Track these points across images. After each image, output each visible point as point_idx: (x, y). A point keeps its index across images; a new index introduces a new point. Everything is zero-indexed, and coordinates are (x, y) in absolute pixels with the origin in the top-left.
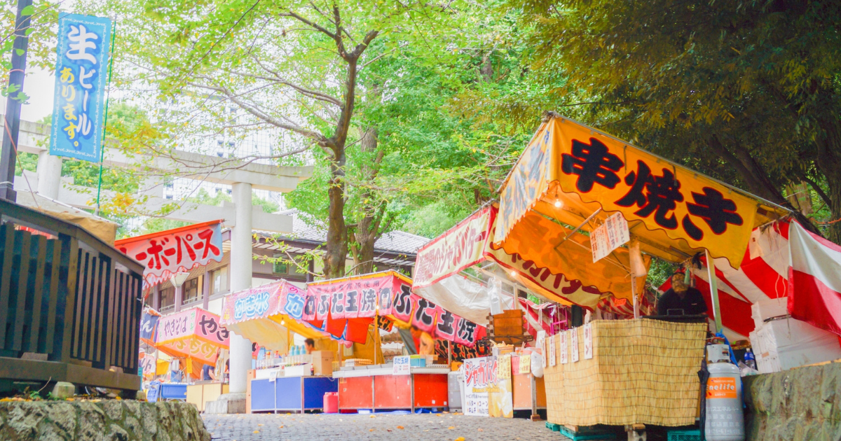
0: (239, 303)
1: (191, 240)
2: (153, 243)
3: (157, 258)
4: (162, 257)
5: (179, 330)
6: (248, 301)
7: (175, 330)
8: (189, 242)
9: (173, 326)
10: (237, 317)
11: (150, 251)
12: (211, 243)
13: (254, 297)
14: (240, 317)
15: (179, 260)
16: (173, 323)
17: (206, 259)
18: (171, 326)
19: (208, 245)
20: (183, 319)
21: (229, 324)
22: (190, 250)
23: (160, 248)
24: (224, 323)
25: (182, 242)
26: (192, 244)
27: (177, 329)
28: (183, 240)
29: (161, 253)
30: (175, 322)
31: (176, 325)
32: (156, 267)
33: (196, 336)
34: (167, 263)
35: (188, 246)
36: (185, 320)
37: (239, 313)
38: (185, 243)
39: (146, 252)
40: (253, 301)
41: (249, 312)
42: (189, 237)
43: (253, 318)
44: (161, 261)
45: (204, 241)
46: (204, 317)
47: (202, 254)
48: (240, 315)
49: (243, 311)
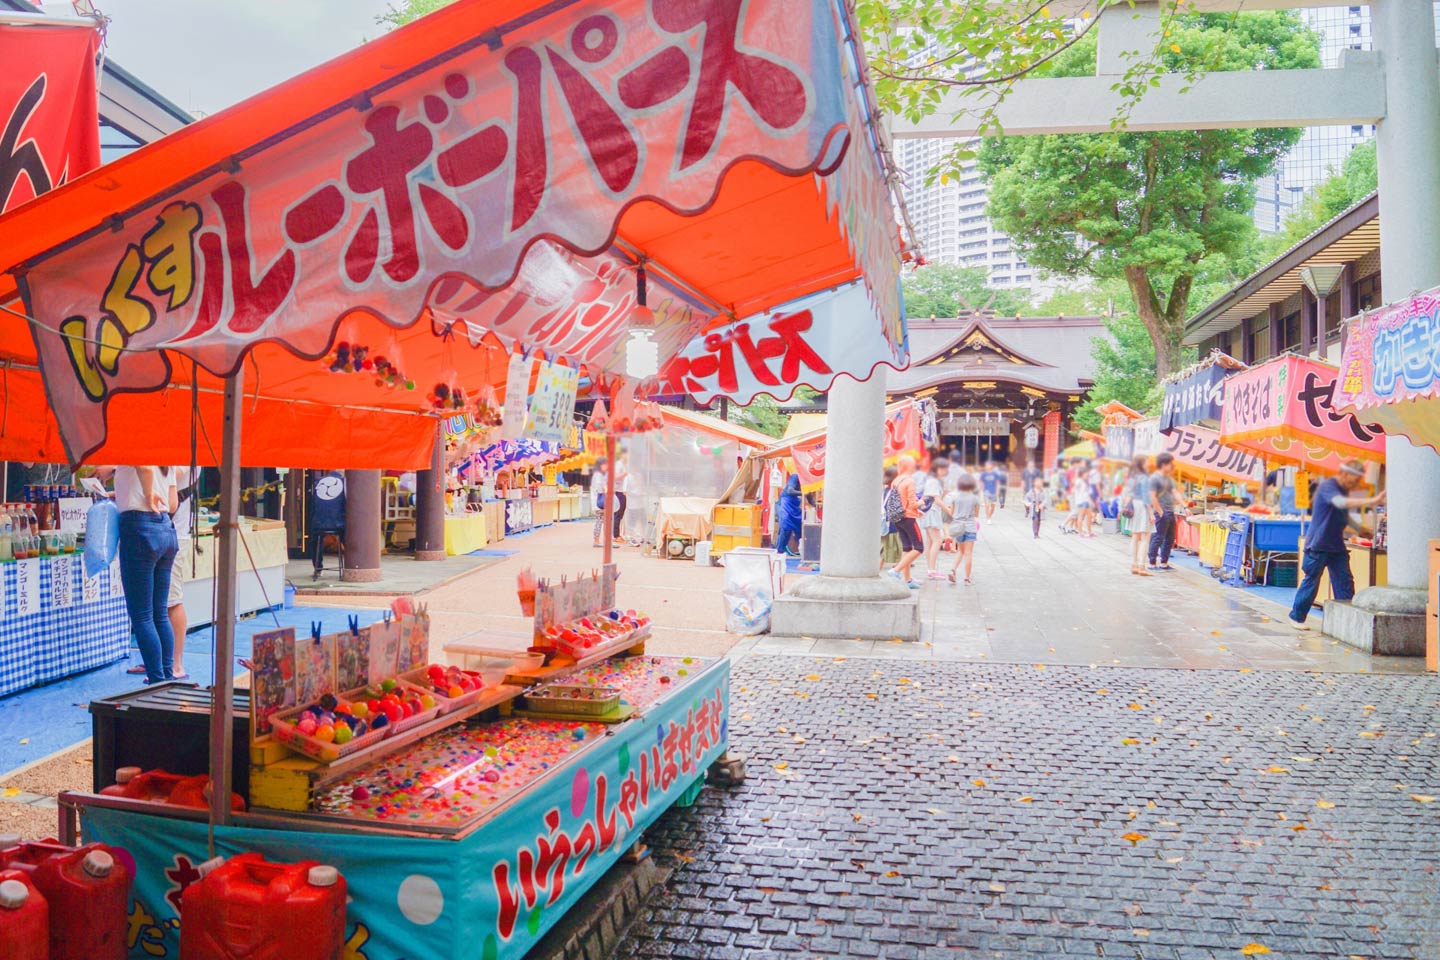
0: (1386, 345)
1: (603, 52)
2: (381, 119)
3: (400, 212)
4: (428, 195)
5: (1257, 411)
6: (1407, 338)
7: (1251, 412)
8: (587, 70)
9: (1247, 402)
10: (1379, 389)
11: (362, 175)
12: (750, 44)
13: (1426, 323)
14: (1388, 388)
15: (526, 201)
16: (1246, 392)
17: (709, 166)
18: (1244, 400)
19: (724, 59)
20: (1263, 384)
21: (1359, 407)
22: (598, 125)
23: (419, 142)
24: (1345, 404)
25: (548, 76)
26: (606, 79)
27: (1253, 408)
28: (555, 58)
29: (425, 174)
30: (1250, 391)
31: (1252, 397)
32: (388, 267)
33: (1290, 430)
34: (454, 231)
35: (581, 96)
36: (1267, 388)
37: (1384, 375)
38: (566, 74)
39: (343, 187)
40: (1423, 337)
41: (1414, 375)
42: (594, 39)
43: (1426, 392)
44: (422, 221)
45: (691, 40)
46: (1310, 378)
47: (680, 135)
48: (1387, 382)
49: (1396, 370)
